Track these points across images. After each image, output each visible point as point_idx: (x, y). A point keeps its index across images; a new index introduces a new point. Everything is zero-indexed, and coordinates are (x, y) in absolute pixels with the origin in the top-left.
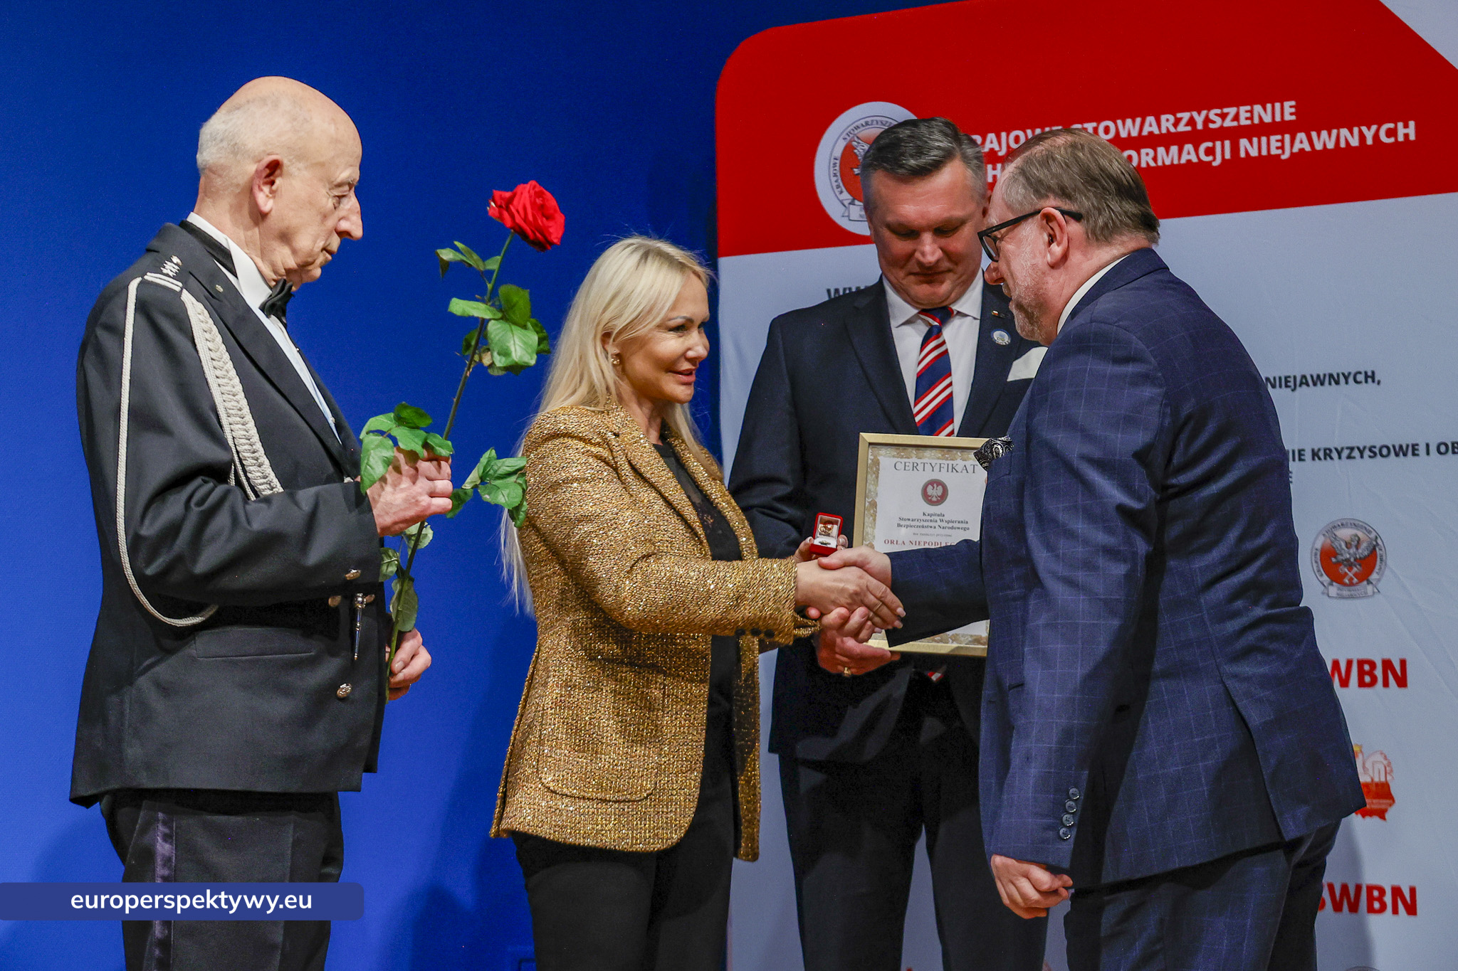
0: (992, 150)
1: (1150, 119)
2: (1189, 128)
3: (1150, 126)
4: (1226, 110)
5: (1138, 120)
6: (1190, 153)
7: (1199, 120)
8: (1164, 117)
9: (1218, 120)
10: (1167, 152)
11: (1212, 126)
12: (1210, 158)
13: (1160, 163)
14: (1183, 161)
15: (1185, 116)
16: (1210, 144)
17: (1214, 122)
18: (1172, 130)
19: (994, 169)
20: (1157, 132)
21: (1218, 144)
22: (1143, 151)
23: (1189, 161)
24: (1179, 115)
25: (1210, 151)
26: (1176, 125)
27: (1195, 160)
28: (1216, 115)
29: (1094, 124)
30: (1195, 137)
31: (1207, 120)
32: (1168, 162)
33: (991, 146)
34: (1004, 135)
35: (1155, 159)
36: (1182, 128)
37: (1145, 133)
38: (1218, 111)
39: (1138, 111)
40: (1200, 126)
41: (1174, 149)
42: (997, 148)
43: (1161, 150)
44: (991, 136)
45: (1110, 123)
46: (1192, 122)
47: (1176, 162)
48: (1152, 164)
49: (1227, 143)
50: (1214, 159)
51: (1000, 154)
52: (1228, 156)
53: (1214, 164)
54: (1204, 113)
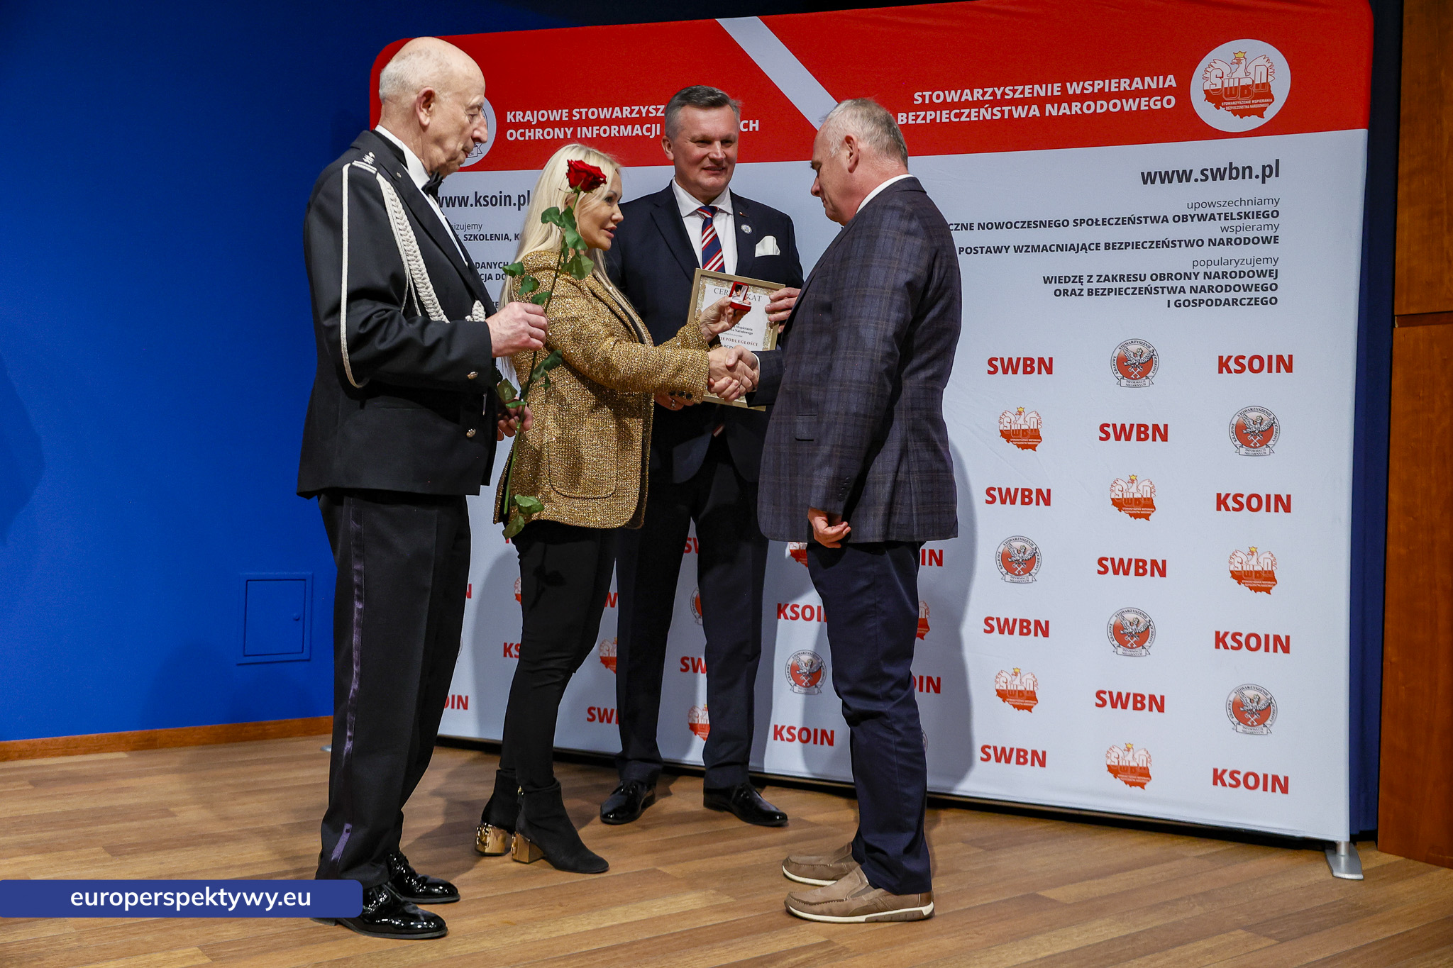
0: (529, 121)
1: (617, 109)
2: (638, 116)
3: (617, 113)
4: (658, 107)
5: (611, 109)
6: (638, 130)
7: (644, 111)
8: (624, 108)
9: (654, 112)
10: (626, 129)
11: (650, 115)
12: (649, 134)
13: (621, 135)
14: (634, 134)
15: (637, 108)
16: (649, 126)
17: (652, 113)
18: (629, 116)
19: (530, 132)
20: (620, 117)
21: (654, 126)
22: (613, 127)
23: (637, 134)
24: (633, 108)
25: (649, 130)
26: (631, 113)
27: (641, 134)
28: (653, 109)
29: (586, 110)
30: (641, 121)
31: (648, 112)
32: (626, 135)
33: (529, 118)
34: (535, 112)
35: (619, 132)
36: (634, 115)
37: (614, 117)
38: (654, 107)
39: (611, 104)
40: (644, 115)
41: (629, 127)
42: (531, 120)
43: (622, 127)
44: (528, 113)
45: (595, 110)
46: (639, 112)
47: (630, 135)
48: (617, 135)
49: (658, 125)
50: (651, 135)
51: (533, 123)
52: (658, 133)
53: (651, 137)
54: (647, 107)
